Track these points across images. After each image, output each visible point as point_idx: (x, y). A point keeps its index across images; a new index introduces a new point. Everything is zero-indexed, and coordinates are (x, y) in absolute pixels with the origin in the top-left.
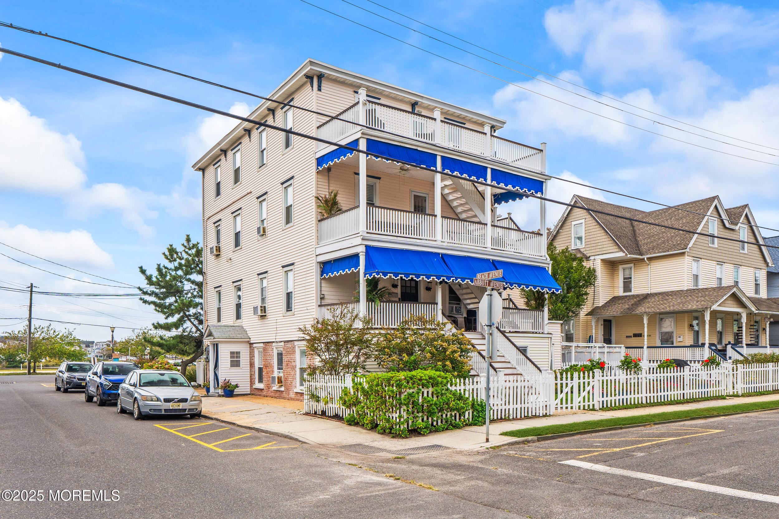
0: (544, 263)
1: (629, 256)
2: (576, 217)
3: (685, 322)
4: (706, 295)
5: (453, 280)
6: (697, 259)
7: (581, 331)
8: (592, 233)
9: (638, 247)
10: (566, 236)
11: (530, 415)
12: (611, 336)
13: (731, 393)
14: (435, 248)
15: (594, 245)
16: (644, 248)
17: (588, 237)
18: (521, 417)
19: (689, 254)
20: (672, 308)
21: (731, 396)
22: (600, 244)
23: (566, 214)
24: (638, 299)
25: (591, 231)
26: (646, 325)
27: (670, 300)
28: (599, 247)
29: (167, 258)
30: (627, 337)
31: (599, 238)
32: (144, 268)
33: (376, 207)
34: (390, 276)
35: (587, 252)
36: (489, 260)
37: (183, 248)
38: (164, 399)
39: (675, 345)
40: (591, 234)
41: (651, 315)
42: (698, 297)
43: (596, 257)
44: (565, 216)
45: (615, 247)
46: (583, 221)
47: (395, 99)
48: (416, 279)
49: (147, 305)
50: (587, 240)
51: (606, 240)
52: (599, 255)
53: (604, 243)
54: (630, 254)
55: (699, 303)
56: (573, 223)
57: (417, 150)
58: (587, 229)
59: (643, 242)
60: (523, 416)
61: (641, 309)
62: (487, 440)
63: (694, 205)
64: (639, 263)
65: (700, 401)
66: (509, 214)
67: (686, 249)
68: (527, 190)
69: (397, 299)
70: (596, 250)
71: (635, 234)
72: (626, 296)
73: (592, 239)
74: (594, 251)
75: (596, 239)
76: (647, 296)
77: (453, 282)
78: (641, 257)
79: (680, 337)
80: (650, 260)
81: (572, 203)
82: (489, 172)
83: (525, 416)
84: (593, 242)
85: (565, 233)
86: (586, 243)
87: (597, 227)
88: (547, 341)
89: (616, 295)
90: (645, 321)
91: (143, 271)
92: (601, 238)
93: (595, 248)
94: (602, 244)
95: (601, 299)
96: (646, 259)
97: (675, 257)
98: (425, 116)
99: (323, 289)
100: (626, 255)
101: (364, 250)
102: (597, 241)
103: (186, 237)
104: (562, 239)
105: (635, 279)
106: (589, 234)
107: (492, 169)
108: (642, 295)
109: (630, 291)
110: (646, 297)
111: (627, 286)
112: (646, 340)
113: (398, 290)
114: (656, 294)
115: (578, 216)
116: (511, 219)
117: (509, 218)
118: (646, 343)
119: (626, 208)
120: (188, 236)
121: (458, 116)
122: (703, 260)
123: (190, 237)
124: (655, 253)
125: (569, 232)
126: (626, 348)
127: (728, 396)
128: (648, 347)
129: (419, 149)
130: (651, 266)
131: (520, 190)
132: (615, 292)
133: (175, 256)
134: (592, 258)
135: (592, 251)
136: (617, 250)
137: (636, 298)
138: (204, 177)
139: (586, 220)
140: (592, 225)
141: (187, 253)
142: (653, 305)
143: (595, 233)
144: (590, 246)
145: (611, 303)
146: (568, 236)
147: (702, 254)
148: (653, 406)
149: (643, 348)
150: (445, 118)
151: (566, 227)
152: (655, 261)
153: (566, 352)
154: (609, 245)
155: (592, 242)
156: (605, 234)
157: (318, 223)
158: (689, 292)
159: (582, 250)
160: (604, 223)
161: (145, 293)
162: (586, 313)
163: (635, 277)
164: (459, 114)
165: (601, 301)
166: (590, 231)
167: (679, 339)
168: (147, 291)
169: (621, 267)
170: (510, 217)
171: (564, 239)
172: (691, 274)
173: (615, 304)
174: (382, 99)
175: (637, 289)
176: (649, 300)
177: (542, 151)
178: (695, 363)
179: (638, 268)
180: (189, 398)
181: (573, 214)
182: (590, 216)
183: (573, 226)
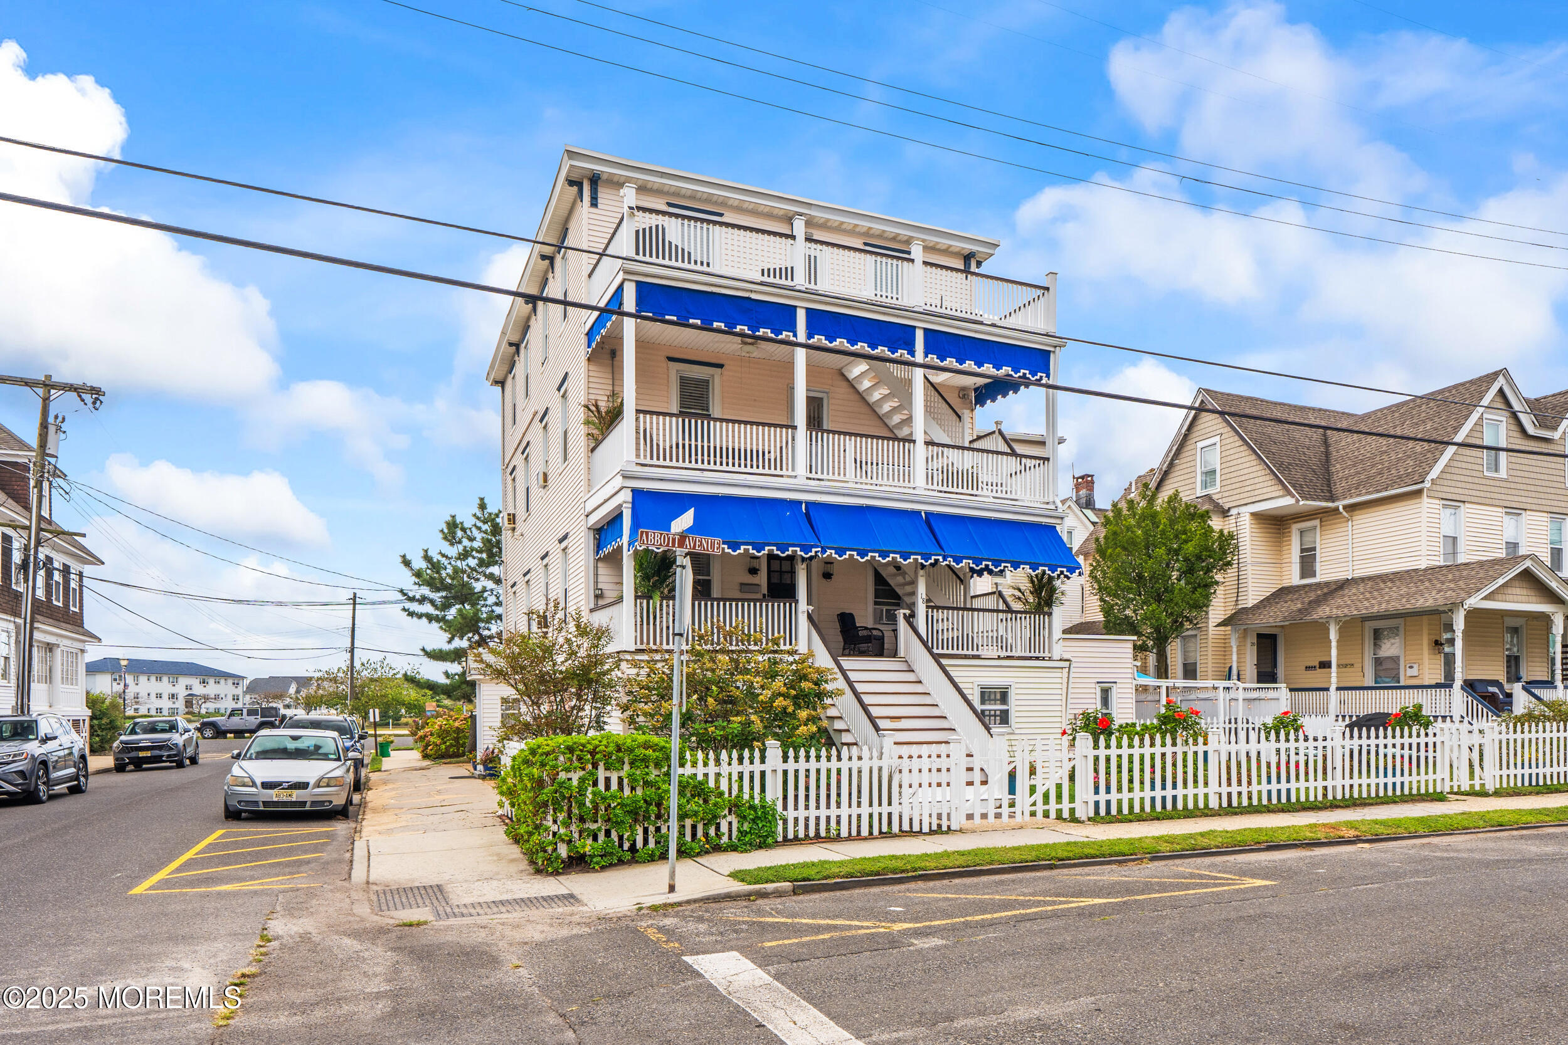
0: (1051, 517)
1: (1301, 503)
2: (1203, 432)
3: (1422, 635)
4: (1461, 577)
5: (816, 552)
6: (1453, 503)
7: (1210, 657)
8: (1235, 462)
9: (1329, 486)
10: (1186, 471)
11: (895, 829)
12: (1275, 666)
13: (1465, 787)
14: (789, 490)
15: (1238, 485)
16: (1339, 488)
17: (1226, 471)
18: (871, 833)
19: (1432, 494)
20: (1384, 606)
21: (1462, 794)
22: (1248, 483)
23: (1185, 427)
24: (1325, 590)
25: (1233, 457)
26: (1334, 644)
27: (1387, 590)
28: (1247, 489)
29: (445, 538)
30: (1308, 668)
31: (1246, 471)
32: (408, 557)
33: (716, 420)
34: (746, 550)
35: (1225, 500)
36: (918, 513)
37: (474, 520)
38: (263, 783)
39: (1402, 683)
40: (1231, 463)
41: (1345, 622)
42: (1443, 583)
43: (1243, 509)
44: (1183, 431)
45: (1276, 488)
46: (1217, 438)
47: (754, 212)
48: (779, 553)
49: (415, 619)
50: (1223, 477)
51: (1260, 473)
52: (1246, 504)
53: (1256, 480)
54: (1305, 498)
55: (1442, 593)
56: (1200, 445)
57: (749, 298)
58: (1224, 454)
59: (1340, 475)
60: (876, 832)
61: (1323, 612)
62: (672, 888)
63: (1454, 392)
64: (1330, 518)
65: (1372, 804)
66: (997, 423)
67: (1423, 482)
68: (1027, 372)
69: (760, 596)
70: (1242, 496)
71: (1328, 460)
72: (1304, 586)
73: (1235, 474)
74: (1238, 497)
75: (1242, 472)
76: (1344, 584)
77: (816, 555)
78: (1330, 504)
79: (1411, 667)
80: (1353, 511)
81: (1197, 405)
82: (919, 336)
83: (881, 832)
84: (1237, 480)
85: (1185, 466)
86: (1224, 483)
87: (1242, 448)
88: (1059, 675)
89: (1286, 583)
90: (1333, 635)
91: (407, 563)
92: (1250, 470)
93: (1238, 491)
94: (1252, 481)
95: (1250, 593)
96: (1341, 508)
97: (1403, 501)
98: (822, 243)
99: (600, 579)
100: (1297, 501)
101: (630, 499)
102: (1243, 478)
103: (478, 501)
104: (1179, 478)
105: (1323, 551)
106: (1228, 464)
107: (925, 330)
108: (1336, 582)
109: (1314, 575)
110: (1342, 585)
111: (1308, 564)
112: (1334, 675)
113: (762, 579)
114: (1363, 579)
115: (1207, 430)
116: (1000, 432)
117: (997, 432)
118: (1334, 680)
119: (1320, 410)
120: (482, 499)
121: (894, 239)
122: (1467, 505)
123: (486, 501)
124: (1359, 495)
125: (1192, 463)
126: (1291, 690)
127: (1451, 793)
128: (1338, 689)
129: (754, 296)
130: (1354, 523)
131: (1030, 376)
132: (1284, 577)
133: (459, 534)
134: (1234, 512)
135: (1234, 498)
136: (1281, 493)
137: (1322, 589)
138: (503, 396)
139: (1223, 437)
140: (1233, 445)
141: (479, 528)
142: (1349, 602)
143: (1239, 461)
144: (1229, 487)
145: (1271, 601)
146: (1189, 470)
147: (1467, 492)
148: (1236, 814)
149: (1327, 689)
150: (866, 244)
151: (1187, 454)
152: (1363, 511)
153: (1179, 699)
154: (1266, 484)
155: (1233, 480)
156: (1258, 462)
157: (590, 454)
158: (1430, 571)
159: (1215, 497)
160: (1256, 441)
161: (412, 599)
162: (1220, 621)
163: (1323, 546)
164: (893, 235)
165: (1251, 599)
166: (1229, 458)
167: (1410, 672)
168: (414, 596)
169: (1295, 528)
170: (1000, 430)
171: (1182, 478)
172: (1438, 535)
173: (1277, 603)
174: (726, 214)
175: (1326, 572)
176: (1347, 591)
177: (1048, 289)
178: (1444, 721)
179: (1329, 527)
180: (312, 782)
181: (1199, 428)
182: (1229, 429)
183: (1199, 450)
